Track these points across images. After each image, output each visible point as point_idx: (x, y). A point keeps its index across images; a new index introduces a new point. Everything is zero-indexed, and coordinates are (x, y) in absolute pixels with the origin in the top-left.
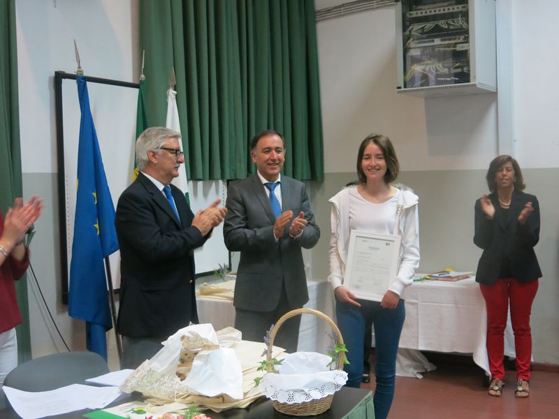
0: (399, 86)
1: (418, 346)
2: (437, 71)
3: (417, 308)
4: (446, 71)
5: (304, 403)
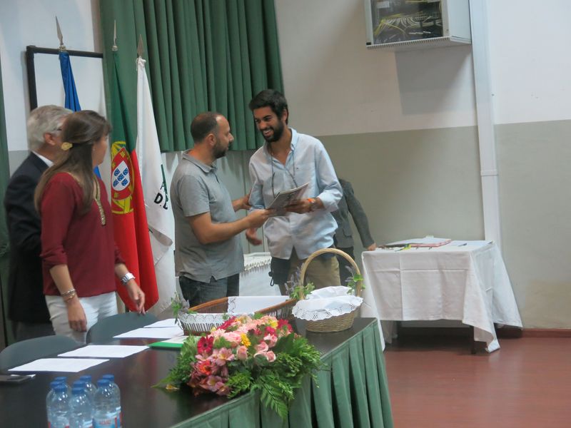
0: (369, 41)
1: (402, 317)
2: (408, 24)
3: (400, 277)
4: (418, 24)
5: (325, 319)
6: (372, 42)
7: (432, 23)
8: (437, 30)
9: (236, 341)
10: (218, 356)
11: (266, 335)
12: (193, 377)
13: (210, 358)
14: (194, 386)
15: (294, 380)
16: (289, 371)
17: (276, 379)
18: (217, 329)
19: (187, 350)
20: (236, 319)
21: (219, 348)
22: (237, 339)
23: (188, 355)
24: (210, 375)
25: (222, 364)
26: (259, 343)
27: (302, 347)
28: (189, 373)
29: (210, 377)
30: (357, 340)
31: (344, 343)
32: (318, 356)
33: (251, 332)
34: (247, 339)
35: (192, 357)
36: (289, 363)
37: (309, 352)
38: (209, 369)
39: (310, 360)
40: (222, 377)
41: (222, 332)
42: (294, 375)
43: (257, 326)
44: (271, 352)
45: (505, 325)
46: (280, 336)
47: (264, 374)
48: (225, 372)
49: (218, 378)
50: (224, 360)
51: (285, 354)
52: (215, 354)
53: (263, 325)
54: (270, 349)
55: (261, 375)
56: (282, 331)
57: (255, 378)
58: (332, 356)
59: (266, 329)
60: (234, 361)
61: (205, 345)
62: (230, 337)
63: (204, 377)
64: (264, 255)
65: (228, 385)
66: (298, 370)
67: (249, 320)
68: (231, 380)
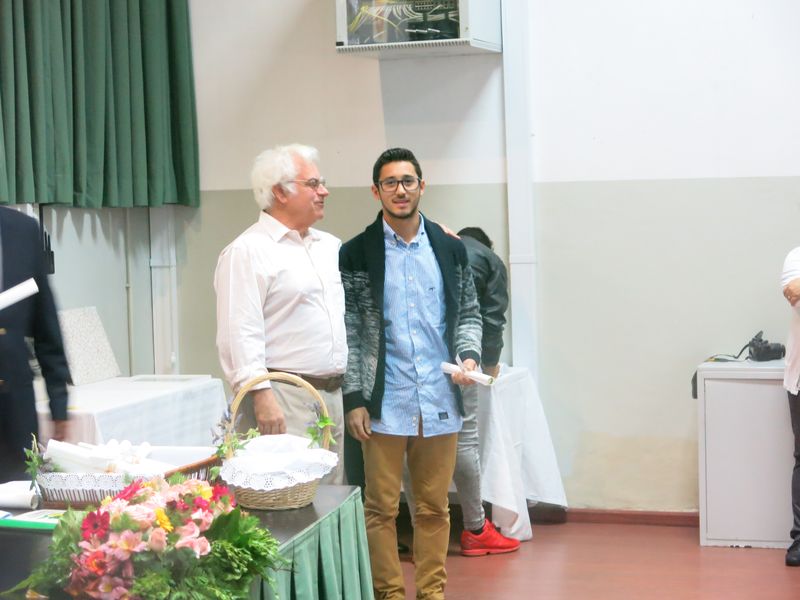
0: (339, 41)
2: (404, 16)
4: (419, 17)
5: (286, 488)
6: (345, 41)
7: (441, 16)
8: (452, 29)
9: (147, 521)
10: (118, 545)
11: (195, 511)
12: (74, 578)
13: (103, 547)
14: (75, 593)
15: (238, 585)
16: (230, 570)
17: (210, 583)
18: (114, 499)
19: (64, 533)
20: (144, 483)
21: (119, 530)
22: (149, 516)
23: (65, 541)
24: (104, 574)
25: (125, 557)
26: (184, 524)
27: (250, 531)
28: (67, 571)
29: (104, 578)
30: (331, 521)
31: (312, 526)
32: (275, 547)
33: (172, 506)
34: (165, 518)
35: (73, 545)
36: (232, 559)
37: (262, 539)
38: (102, 566)
39: (263, 554)
40: (124, 579)
41: (122, 504)
42: (238, 578)
43: (180, 495)
44: (204, 538)
45: (540, 503)
46: (217, 513)
47: (190, 574)
48: (130, 572)
49: (118, 580)
50: (128, 550)
51: (225, 543)
52: (112, 539)
53: (190, 495)
54: (202, 534)
55: (186, 576)
56: (220, 504)
57: (178, 581)
58: (294, 547)
59: (194, 501)
60: (143, 552)
61: (95, 526)
62: (138, 513)
63: (94, 578)
64: (155, 380)
65: (134, 591)
66: (246, 569)
67: (166, 485)
68: (139, 585)
